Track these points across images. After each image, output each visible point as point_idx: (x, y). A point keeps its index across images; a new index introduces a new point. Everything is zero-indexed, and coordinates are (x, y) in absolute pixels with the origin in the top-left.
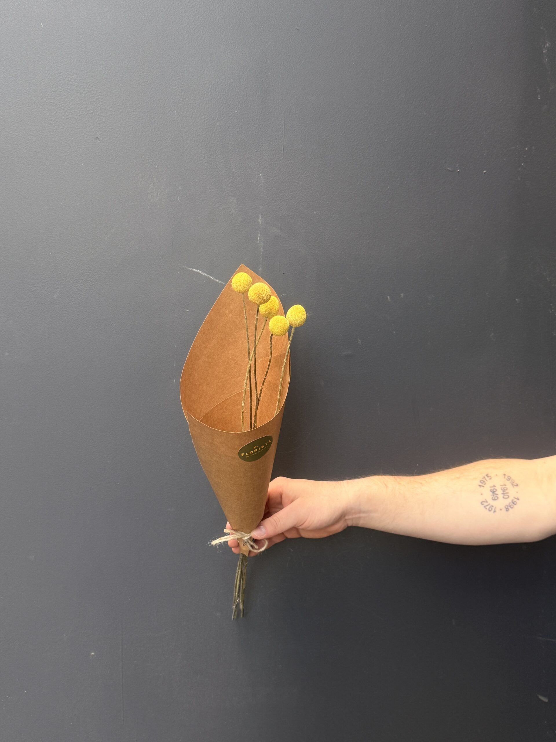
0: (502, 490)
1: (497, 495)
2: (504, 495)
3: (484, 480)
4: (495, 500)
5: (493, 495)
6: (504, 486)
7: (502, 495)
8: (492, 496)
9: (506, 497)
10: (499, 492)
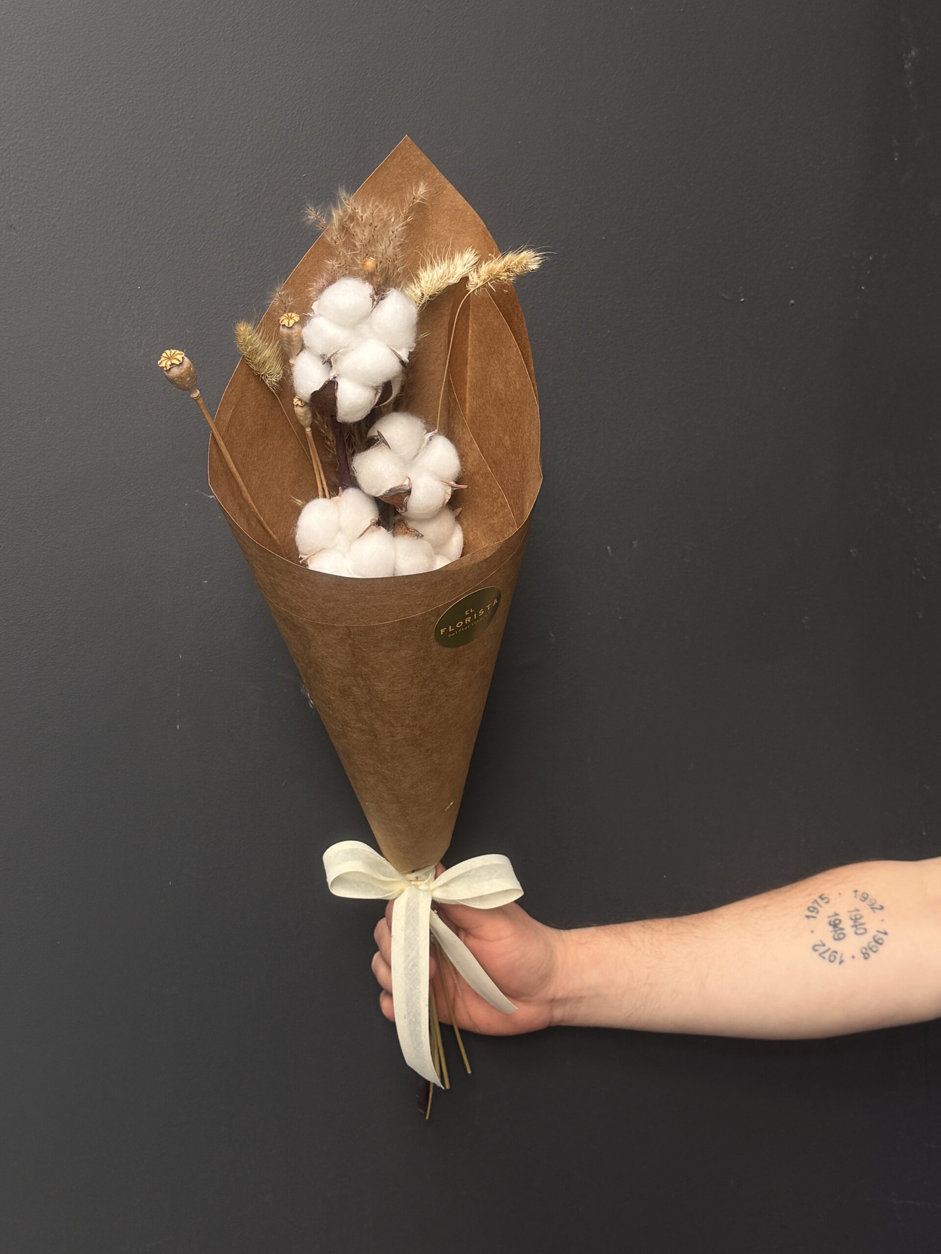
0: (851, 919)
1: (843, 929)
2: (857, 929)
3: (816, 905)
4: (840, 939)
5: (836, 931)
6: (855, 913)
7: (854, 929)
8: (833, 933)
9: (862, 931)
10: (847, 924)
